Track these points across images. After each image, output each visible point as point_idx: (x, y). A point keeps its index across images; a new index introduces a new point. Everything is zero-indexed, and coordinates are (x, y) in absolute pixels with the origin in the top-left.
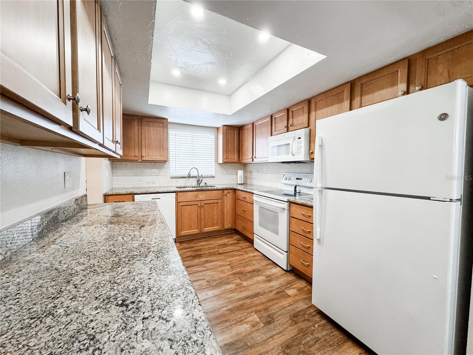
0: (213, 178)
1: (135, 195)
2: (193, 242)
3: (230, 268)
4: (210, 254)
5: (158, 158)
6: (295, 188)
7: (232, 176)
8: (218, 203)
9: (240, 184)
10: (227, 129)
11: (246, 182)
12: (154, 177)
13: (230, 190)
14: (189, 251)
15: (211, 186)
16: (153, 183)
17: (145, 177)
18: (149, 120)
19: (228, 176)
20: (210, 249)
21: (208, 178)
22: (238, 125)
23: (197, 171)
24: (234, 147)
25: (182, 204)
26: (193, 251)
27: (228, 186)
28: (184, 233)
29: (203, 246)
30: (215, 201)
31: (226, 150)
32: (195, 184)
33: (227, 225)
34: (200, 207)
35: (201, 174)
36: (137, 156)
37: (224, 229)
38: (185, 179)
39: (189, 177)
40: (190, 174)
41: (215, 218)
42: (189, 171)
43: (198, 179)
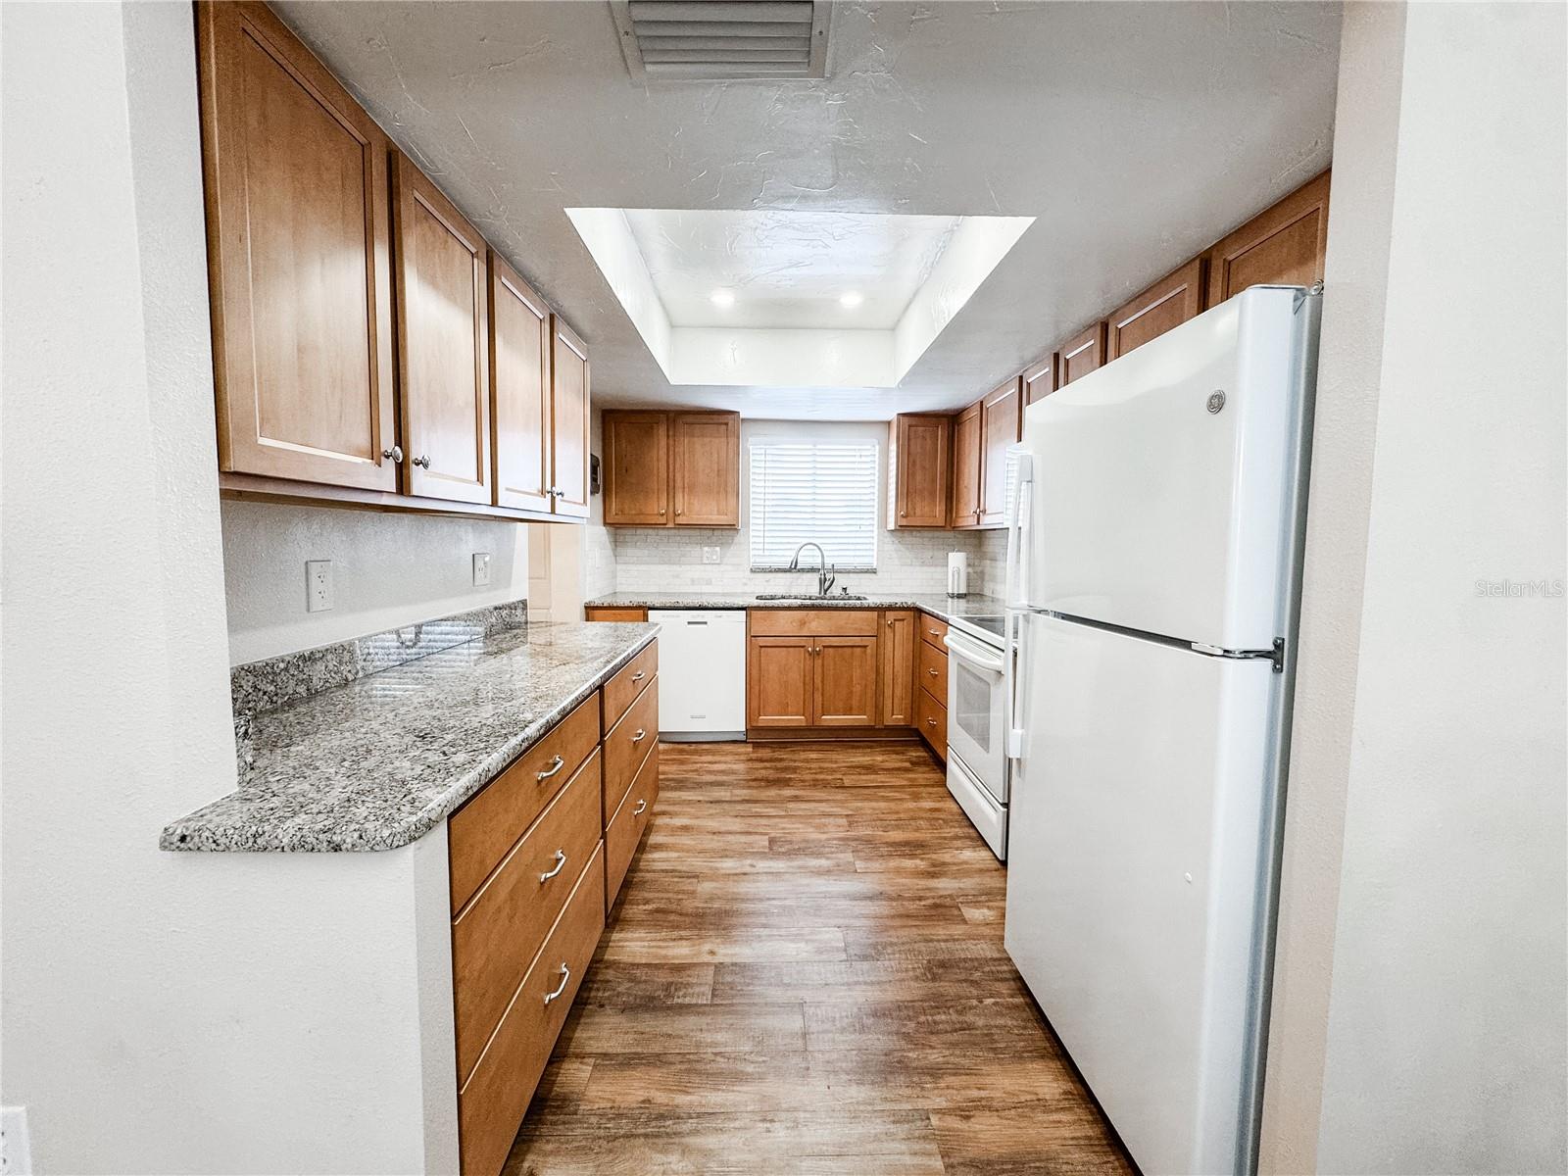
0: (872, 575)
1: (651, 611)
3: (846, 824)
4: (815, 784)
5: (715, 519)
7: (933, 569)
8: (865, 647)
9: (952, 596)
10: (910, 426)
11: (982, 590)
12: (709, 567)
13: (903, 613)
14: (765, 768)
15: (859, 599)
16: (707, 584)
17: (688, 567)
18: (690, 419)
19: (918, 568)
20: (822, 770)
21: (855, 575)
22: (946, 410)
23: (820, 554)
24: (934, 481)
25: (762, 641)
26: (777, 769)
27: (899, 601)
28: (766, 720)
29: (807, 761)
30: (857, 641)
31: (908, 490)
32: (814, 590)
33: (893, 715)
34: (810, 654)
35: (832, 563)
36: (663, 515)
37: (881, 727)
38: (788, 575)
39: (793, 568)
40: (796, 562)
41: (857, 689)
42: (793, 553)
43: (823, 577)
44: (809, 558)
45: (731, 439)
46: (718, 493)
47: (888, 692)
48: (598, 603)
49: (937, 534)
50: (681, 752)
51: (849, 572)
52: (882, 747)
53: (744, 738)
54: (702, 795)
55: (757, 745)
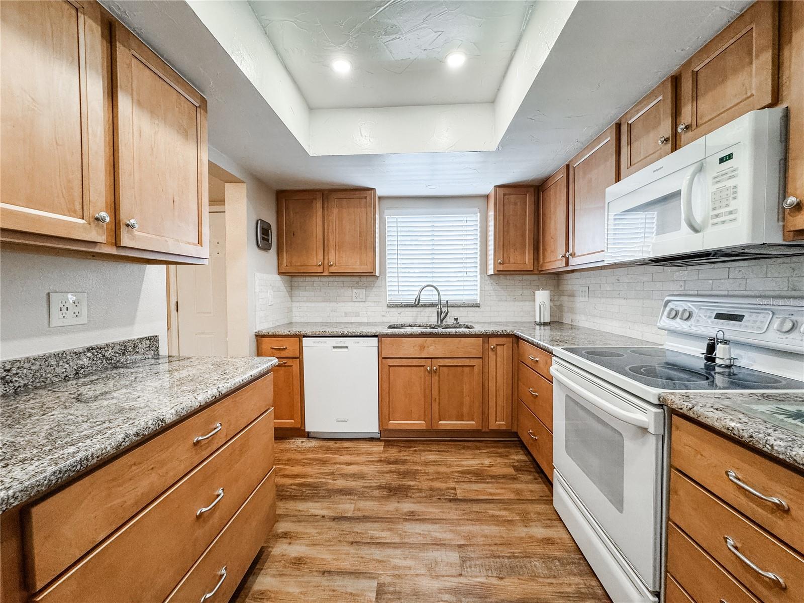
0: (477, 308)
1: (303, 339)
2: (410, 447)
3: (459, 562)
4: (431, 495)
5: (357, 267)
6: (711, 348)
7: (521, 304)
8: (473, 366)
9: (540, 324)
10: (504, 195)
12: (357, 304)
13: (504, 339)
14: (390, 472)
15: (467, 327)
16: (355, 316)
17: (343, 304)
18: (339, 195)
19: (511, 303)
21: (464, 308)
22: (533, 180)
23: (437, 293)
24: (523, 236)
25: (390, 362)
26: (399, 473)
27: (500, 329)
28: (394, 424)
29: (426, 464)
30: (467, 362)
31: (503, 244)
32: (433, 320)
33: (496, 421)
34: (429, 372)
35: (446, 299)
36: (320, 266)
37: (488, 431)
38: (414, 309)
39: (417, 304)
40: (419, 300)
41: (467, 400)
42: (417, 293)
43: (439, 310)
44: (429, 296)
45: (369, 209)
46: (360, 248)
47: (492, 403)
48: (265, 332)
49: (525, 277)
50: (328, 450)
51: (459, 306)
52: (487, 447)
53: (378, 436)
55: (389, 443)
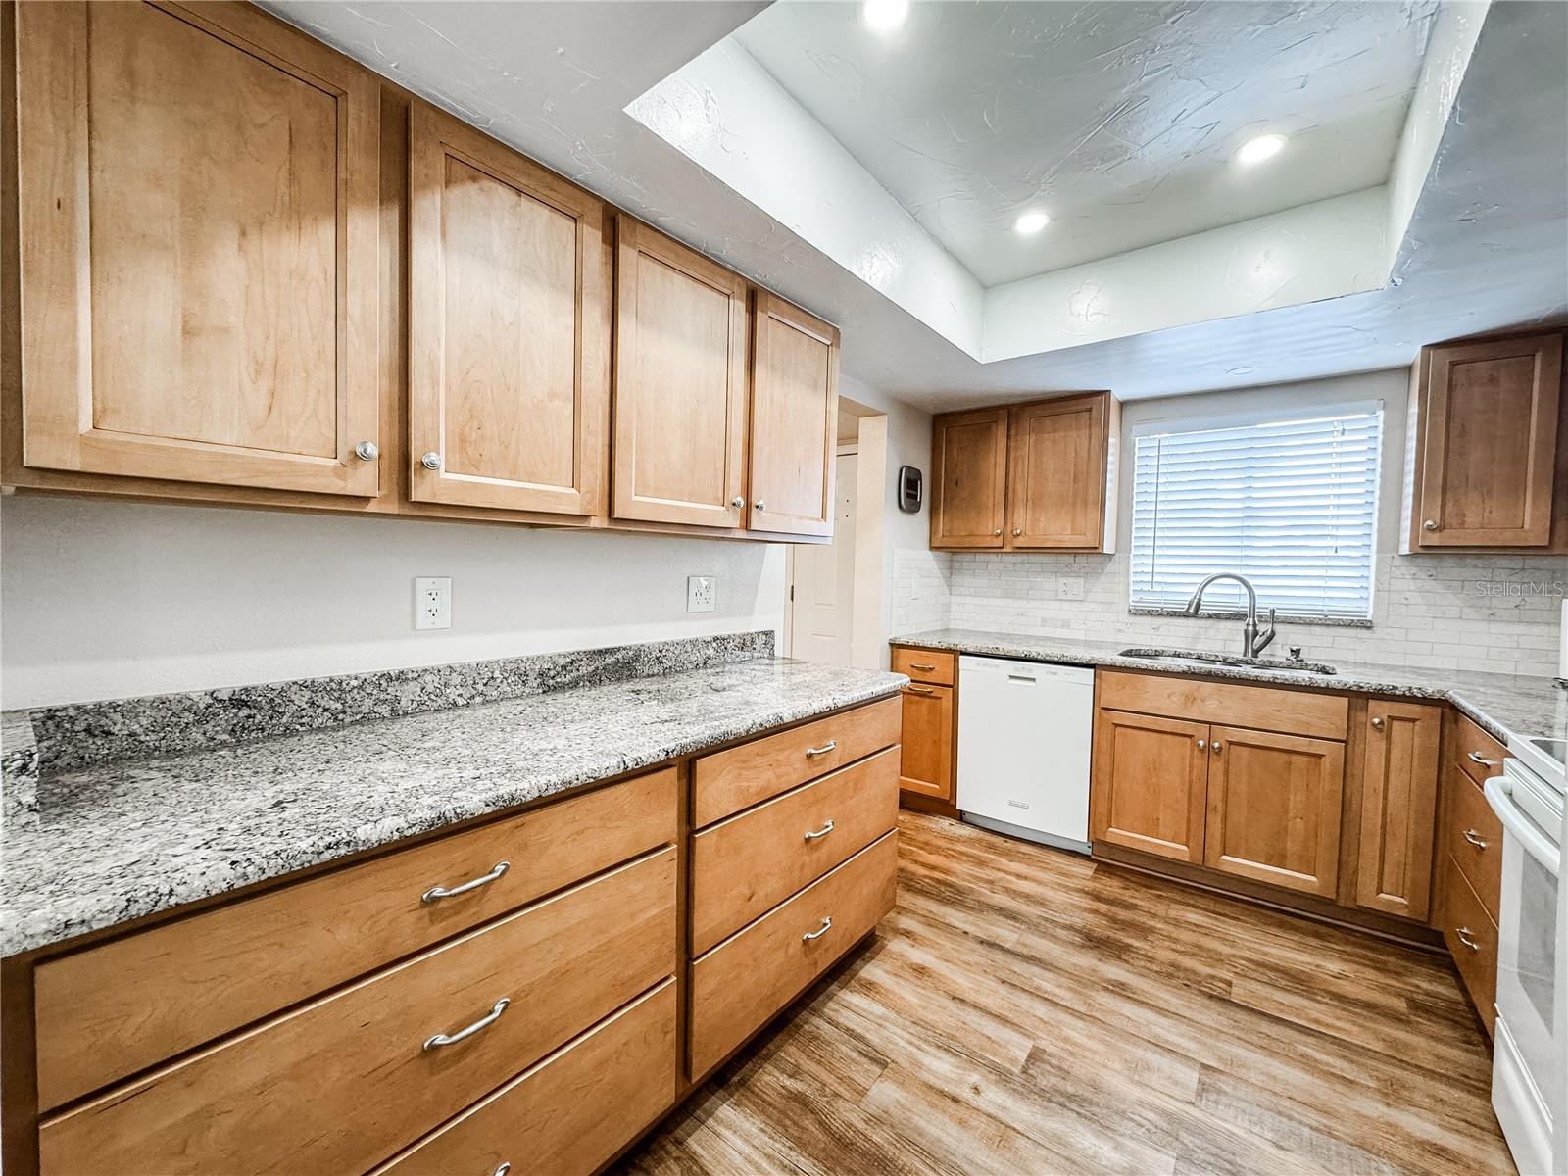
0: (1364, 631)
1: (961, 657)
2: (1152, 888)
4: (1172, 974)
5: (1068, 541)
8: (1320, 756)
12: (1066, 605)
13: (1410, 707)
14: (1096, 912)
15: (1321, 670)
16: (1063, 627)
17: (1038, 604)
18: (1038, 411)
20: (1197, 951)
21: (1323, 629)
23: (1246, 592)
24: (1519, 459)
25: (1118, 718)
26: (1114, 920)
27: (1402, 683)
28: (1117, 834)
29: (1177, 923)
30: (1302, 744)
31: (1444, 481)
32: (1236, 649)
33: (1380, 890)
34: (1202, 750)
35: (1272, 606)
36: (998, 535)
37: (1350, 905)
38: (1191, 622)
39: (1193, 612)
40: (1198, 605)
41: (1298, 826)
42: (1194, 589)
43: (1251, 628)
44: (1223, 596)
45: (1095, 430)
46: (1074, 505)
47: (1370, 849)
48: (903, 640)
49: (1530, 562)
50: (991, 847)
51: (1311, 624)
52: (1347, 942)
53: (1088, 851)
54: (976, 925)
55: (1105, 869)
